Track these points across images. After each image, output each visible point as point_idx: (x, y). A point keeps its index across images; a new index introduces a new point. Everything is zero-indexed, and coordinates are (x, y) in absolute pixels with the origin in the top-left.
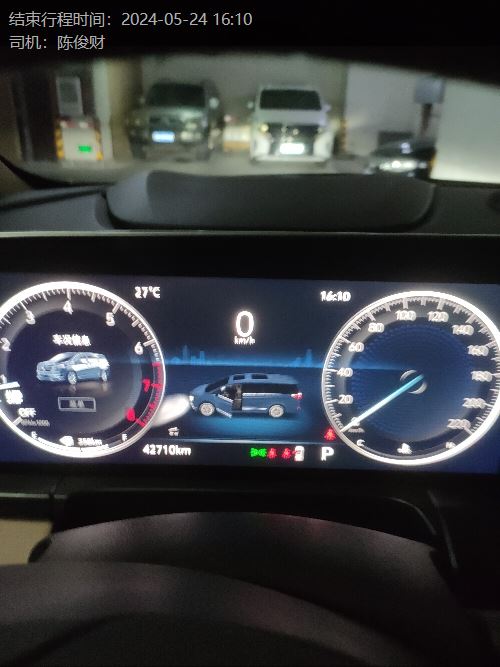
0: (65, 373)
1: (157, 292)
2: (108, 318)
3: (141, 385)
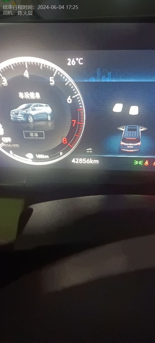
0: (26, 116)
1: (81, 61)
2: (51, 80)
3: (71, 122)
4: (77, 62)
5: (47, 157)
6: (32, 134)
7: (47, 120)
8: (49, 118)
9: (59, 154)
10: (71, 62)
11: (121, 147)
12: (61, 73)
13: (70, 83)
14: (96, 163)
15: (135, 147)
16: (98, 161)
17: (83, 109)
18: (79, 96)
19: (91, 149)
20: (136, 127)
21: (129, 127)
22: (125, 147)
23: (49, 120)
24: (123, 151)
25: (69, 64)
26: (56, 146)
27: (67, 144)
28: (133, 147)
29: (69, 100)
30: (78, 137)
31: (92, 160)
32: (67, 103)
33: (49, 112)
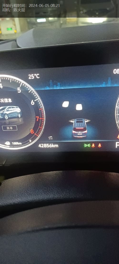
0: (3, 115)
1: (38, 76)
2: (18, 90)
3: (35, 118)
4: (35, 77)
5: (21, 143)
6: (8, 128)
7: (18, 117)
8: (19, 116)
9: (29, 141)
10: (31, 76)
11: (73, 135)
12: (25, 85)
13: (32, 91)
14: (56, 147)
15: (84, 134)
16: (57, 145)
17: (43, 108)
18: (39, 100)
19: (51, 137)
20: (82, 120)
21: (77, 120)
22: (76, 134)
23: (20, 117)
24: (75, 137)
25: (30, 78)
26: (26, 136)
27: (34, 134)
28: (81, 134)
29: (33, 103)
30: (41, 128)
31: (53, 145)
32: (31, 104)
33: (19, 112)
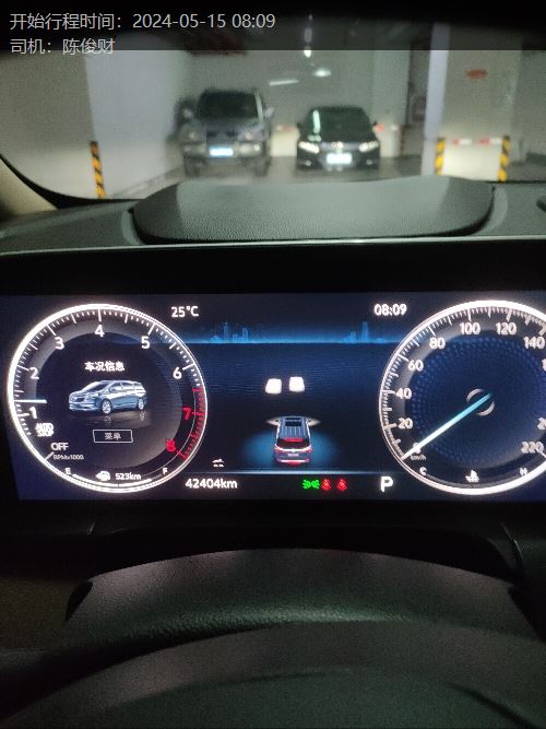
0: (99, 402)
1: (195, 311)
2: (143, 342)
3: (181, 413)
4: (188, 313)
6: (108, 436)
7: (137, 409)
9: (161, 471)
10: (178, 312)
11: (277, 457)
12: (160, 330)
13: (178, 345)
14: (232, 487)
15: (302, 456)
16: (235, 483)
17: (203, 388)
18: (193, 367)
19: (220, 460)
20: (300, 419)
21: (287, 419)
22: (285, 455)
23: (142, 408)
24: (281, 463)
25: (174, 315)
26: (155, 456)
27: (175, 453)
28: (298, 455)
29: (177, 374)
30: (195, 439)
31: (224, 481)
32: (173, 379)
33: (141, 395)
